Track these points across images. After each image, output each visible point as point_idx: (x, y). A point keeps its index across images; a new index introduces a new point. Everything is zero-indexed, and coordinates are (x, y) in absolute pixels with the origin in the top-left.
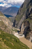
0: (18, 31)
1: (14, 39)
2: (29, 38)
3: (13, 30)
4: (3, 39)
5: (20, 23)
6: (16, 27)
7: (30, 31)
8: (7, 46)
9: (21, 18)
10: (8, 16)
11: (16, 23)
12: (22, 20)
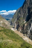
1: (11, 31)
3: (11, 27)
4: (4, 32)
9: (14, 20)
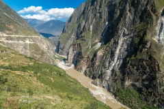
0: (64, 60)
1: (57, 71)
2: (81, 69)
3: (56, 58)
4: (36, 73)
5: (67, 46)
6: (62, 54)
7: (82, 58)
8: (42, 82)
9: (68, 39)
10: (47, 36)
11: (61, 46)
12: (70, 42)
